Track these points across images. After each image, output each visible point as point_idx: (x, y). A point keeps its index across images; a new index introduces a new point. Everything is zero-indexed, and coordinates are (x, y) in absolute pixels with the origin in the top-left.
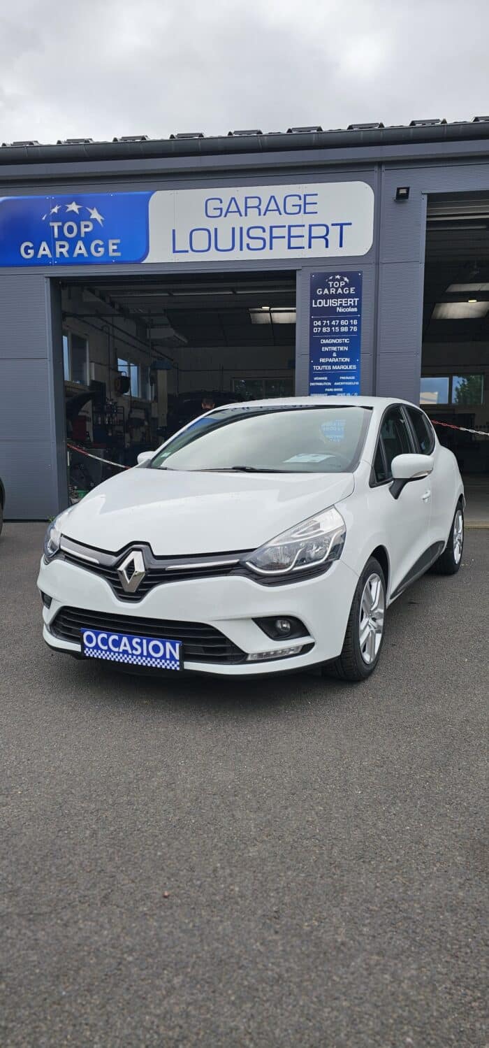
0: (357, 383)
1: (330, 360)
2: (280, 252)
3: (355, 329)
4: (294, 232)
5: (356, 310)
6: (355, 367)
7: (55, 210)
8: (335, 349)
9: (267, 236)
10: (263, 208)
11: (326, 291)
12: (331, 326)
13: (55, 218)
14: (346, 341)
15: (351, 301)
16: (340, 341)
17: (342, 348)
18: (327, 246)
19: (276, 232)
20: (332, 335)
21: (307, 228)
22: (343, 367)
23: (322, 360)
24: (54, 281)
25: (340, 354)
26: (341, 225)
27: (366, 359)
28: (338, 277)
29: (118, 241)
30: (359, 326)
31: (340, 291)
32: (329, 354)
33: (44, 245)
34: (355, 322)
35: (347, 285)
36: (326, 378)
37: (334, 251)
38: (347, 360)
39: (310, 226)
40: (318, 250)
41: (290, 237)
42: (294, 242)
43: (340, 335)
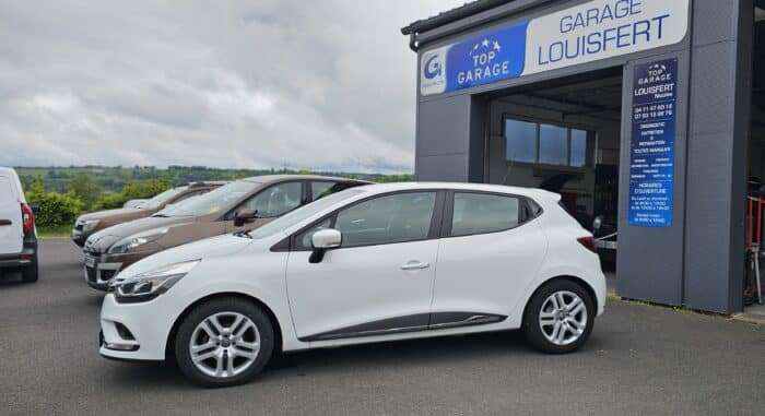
0: (670, 165)
1: (649, 143)
2: (612, 51)
3: (670, 113)
4: (623, 32)
5: (671, 94)
6: (669, 149)
7: (476, 47)
8: (652, 132)
9: (601, 40)
10: (600, 17)
11: (646, 80)
12: (649, 112)
13: (475, 53)
14: (662, 124)
15: (668, 87)
16: (657, 125)
17: (658, 132)
18: (648, 39)
19: (609, 35)
20: (651, 120)
21: (632, 27)
22: (659, 150)
23: (642, 144)
24: (474, 97)
25: (657, 137)
26: (660, 18)
27: (680, 141)
28: (657, 66)
29: (506, 62)
30: (674, 109)
31: (658, 78)
32: (647, 138)
33: (469, 73)
34: (671, 106)
35: (665, 72)
36: (643, 161)
37: (655, 43)
38: (663, 142)
39: (635, 24)
40: (642, 44)
41: (619, 36)
42: (622, 41)
43: (657, 119)
